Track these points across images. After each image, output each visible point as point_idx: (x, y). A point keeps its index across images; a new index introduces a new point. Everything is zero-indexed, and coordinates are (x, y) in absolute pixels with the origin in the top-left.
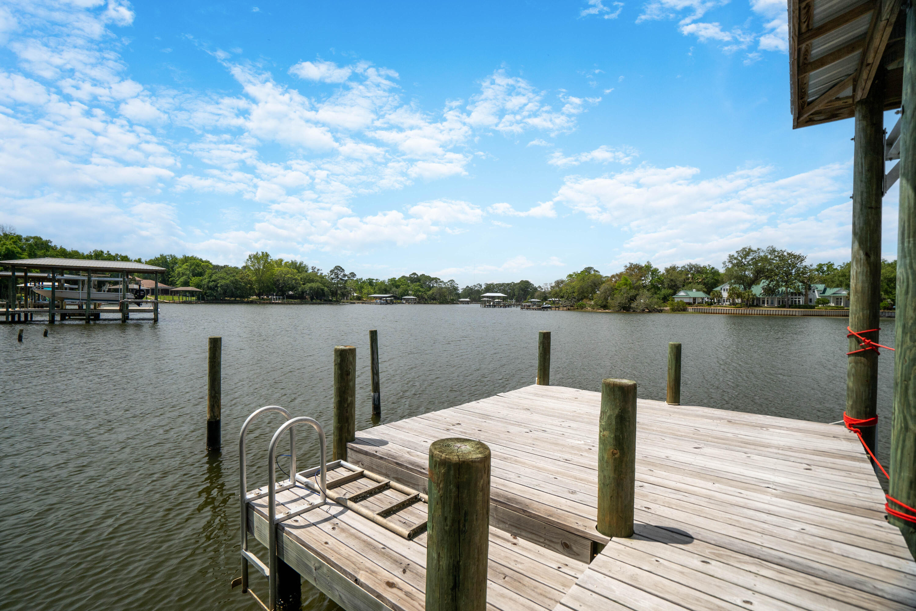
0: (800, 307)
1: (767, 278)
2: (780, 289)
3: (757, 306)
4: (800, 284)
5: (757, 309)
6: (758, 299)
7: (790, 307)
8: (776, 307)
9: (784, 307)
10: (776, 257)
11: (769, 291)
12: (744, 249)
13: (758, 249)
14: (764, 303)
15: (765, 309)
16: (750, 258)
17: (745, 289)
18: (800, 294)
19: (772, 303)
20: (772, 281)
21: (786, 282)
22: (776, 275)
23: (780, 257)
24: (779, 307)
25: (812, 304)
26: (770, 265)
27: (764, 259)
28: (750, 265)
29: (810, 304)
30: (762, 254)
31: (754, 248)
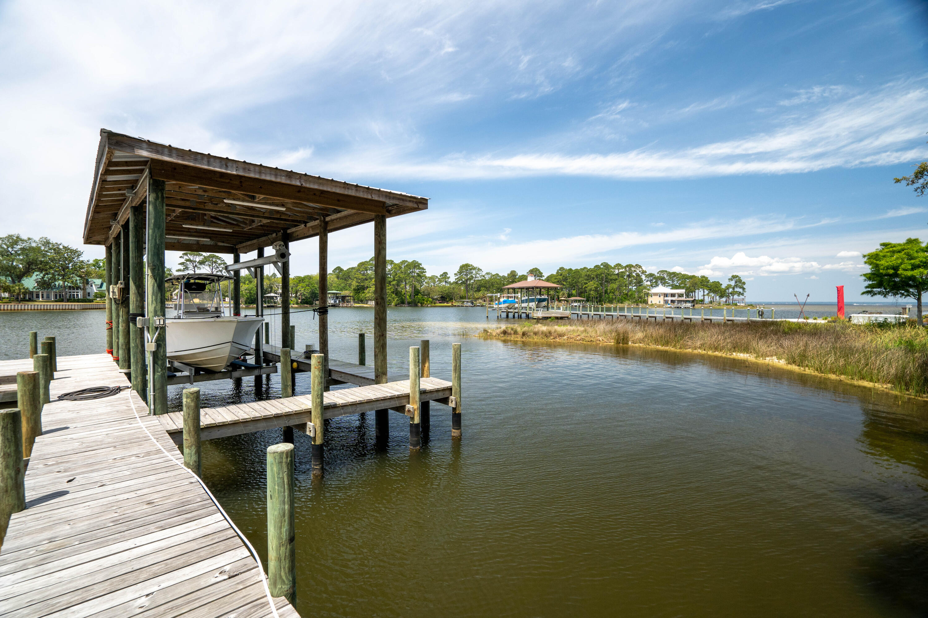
0: (78, 301)
1: (41, 270)
2: (57, 283)
3: (30, 300)
4: (78, 278)
5: (30, 303)
6: (31, 293)
7: (68, 301)
8: (52, 302)
9: (62, 301)
10: (51, 249)
11: (44, 285)
12: (10, 237)
13: (29, 239)
14: (38, 297)
15: (40, 304)
16: (19, 247)
17: (13, 282)
18: (78, 288)
19: (48, 297)
20: (47, 274)
21: (63, 276)
22: (51, 268)
23: (55, 250)
24: (56, 301)
25: (91, 298)
26: (44, 257)
27: (37, 250)
28: (19, 255)
29: (88, 298)
30: (34, 245)
31: (24, 237)
